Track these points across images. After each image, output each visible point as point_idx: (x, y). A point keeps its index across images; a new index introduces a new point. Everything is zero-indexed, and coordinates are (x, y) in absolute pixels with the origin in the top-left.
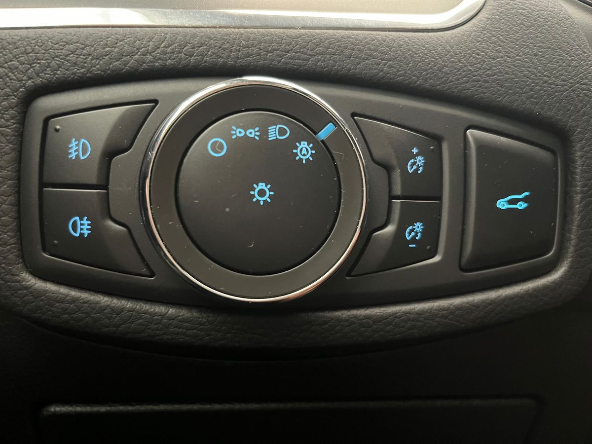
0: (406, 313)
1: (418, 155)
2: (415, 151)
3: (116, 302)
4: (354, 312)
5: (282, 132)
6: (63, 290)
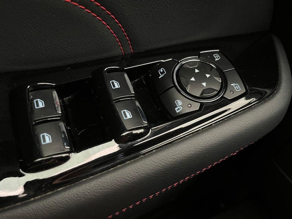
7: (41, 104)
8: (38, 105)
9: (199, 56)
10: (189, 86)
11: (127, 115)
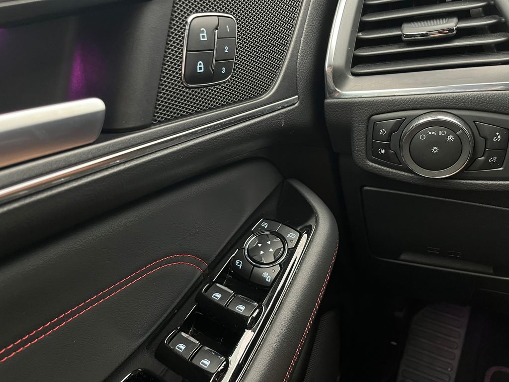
0: (485, 184)
1: (498, 135)
2: (497, 134)
3: (391, 170)
4: (466, 181)
5: (444, 133)
6: (377, 166)
7: (182, 347)
8: (181, 349)
9: (253, 233)
10: (263, 259)
11: (241, 309)
